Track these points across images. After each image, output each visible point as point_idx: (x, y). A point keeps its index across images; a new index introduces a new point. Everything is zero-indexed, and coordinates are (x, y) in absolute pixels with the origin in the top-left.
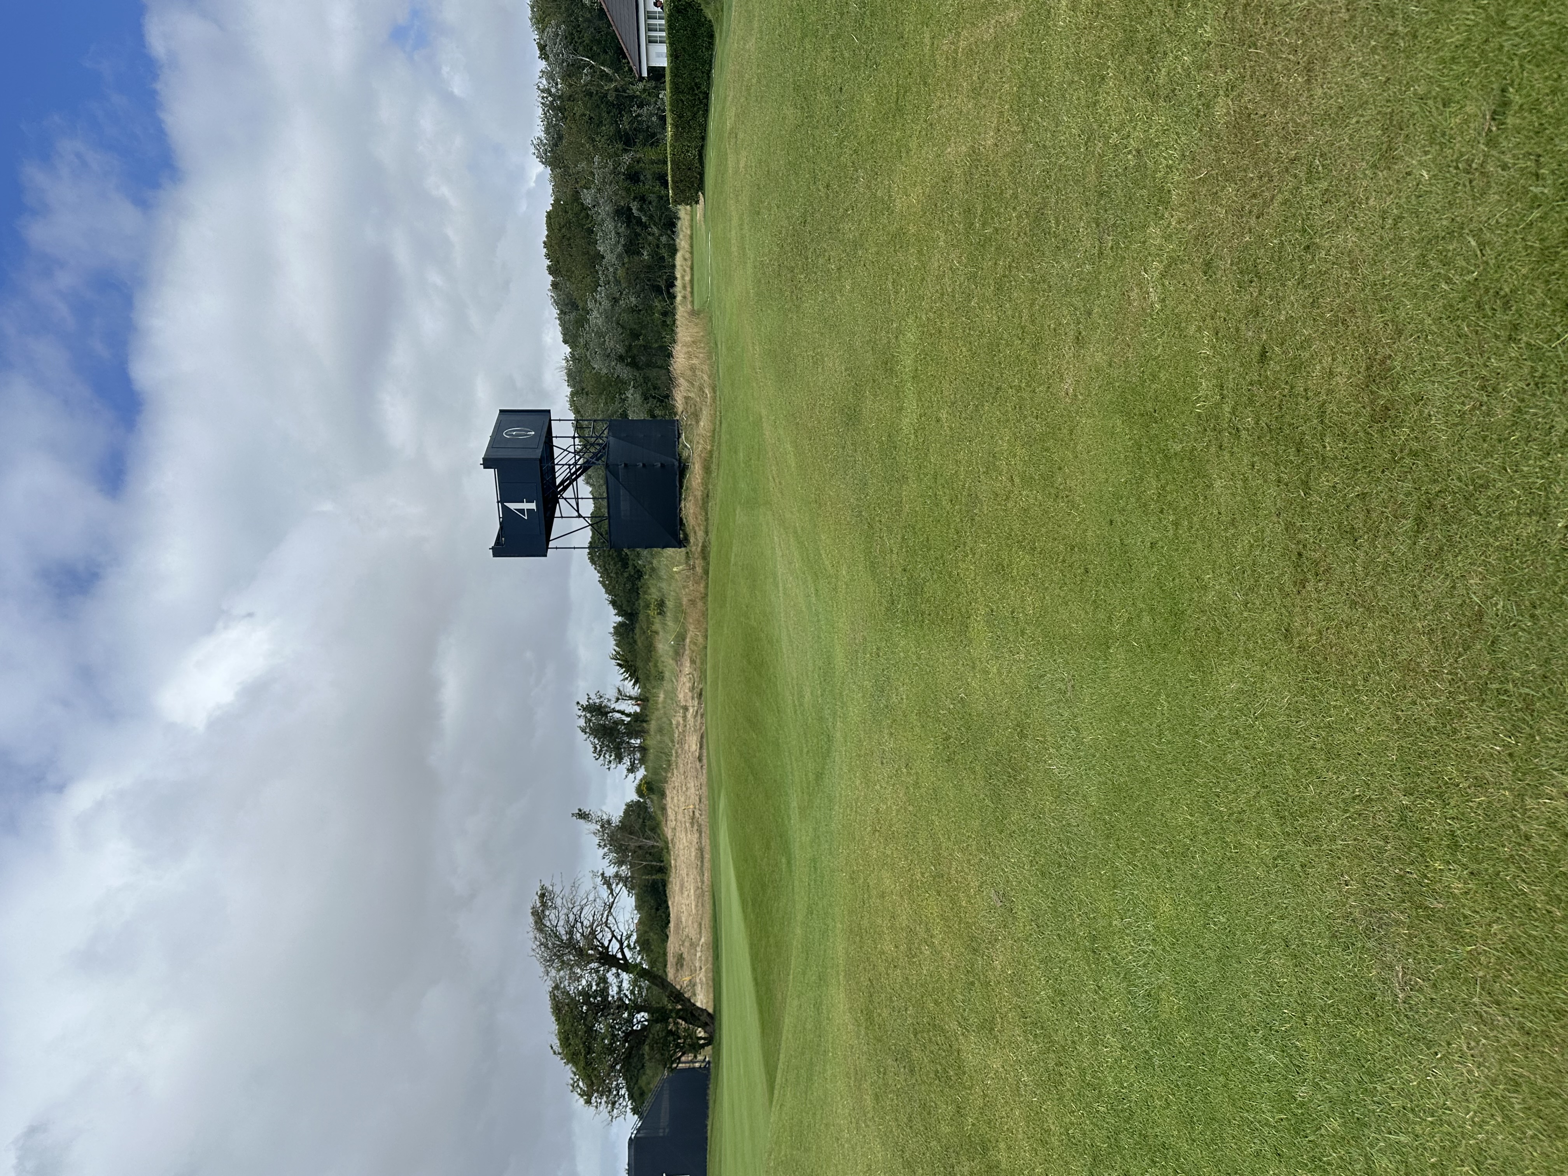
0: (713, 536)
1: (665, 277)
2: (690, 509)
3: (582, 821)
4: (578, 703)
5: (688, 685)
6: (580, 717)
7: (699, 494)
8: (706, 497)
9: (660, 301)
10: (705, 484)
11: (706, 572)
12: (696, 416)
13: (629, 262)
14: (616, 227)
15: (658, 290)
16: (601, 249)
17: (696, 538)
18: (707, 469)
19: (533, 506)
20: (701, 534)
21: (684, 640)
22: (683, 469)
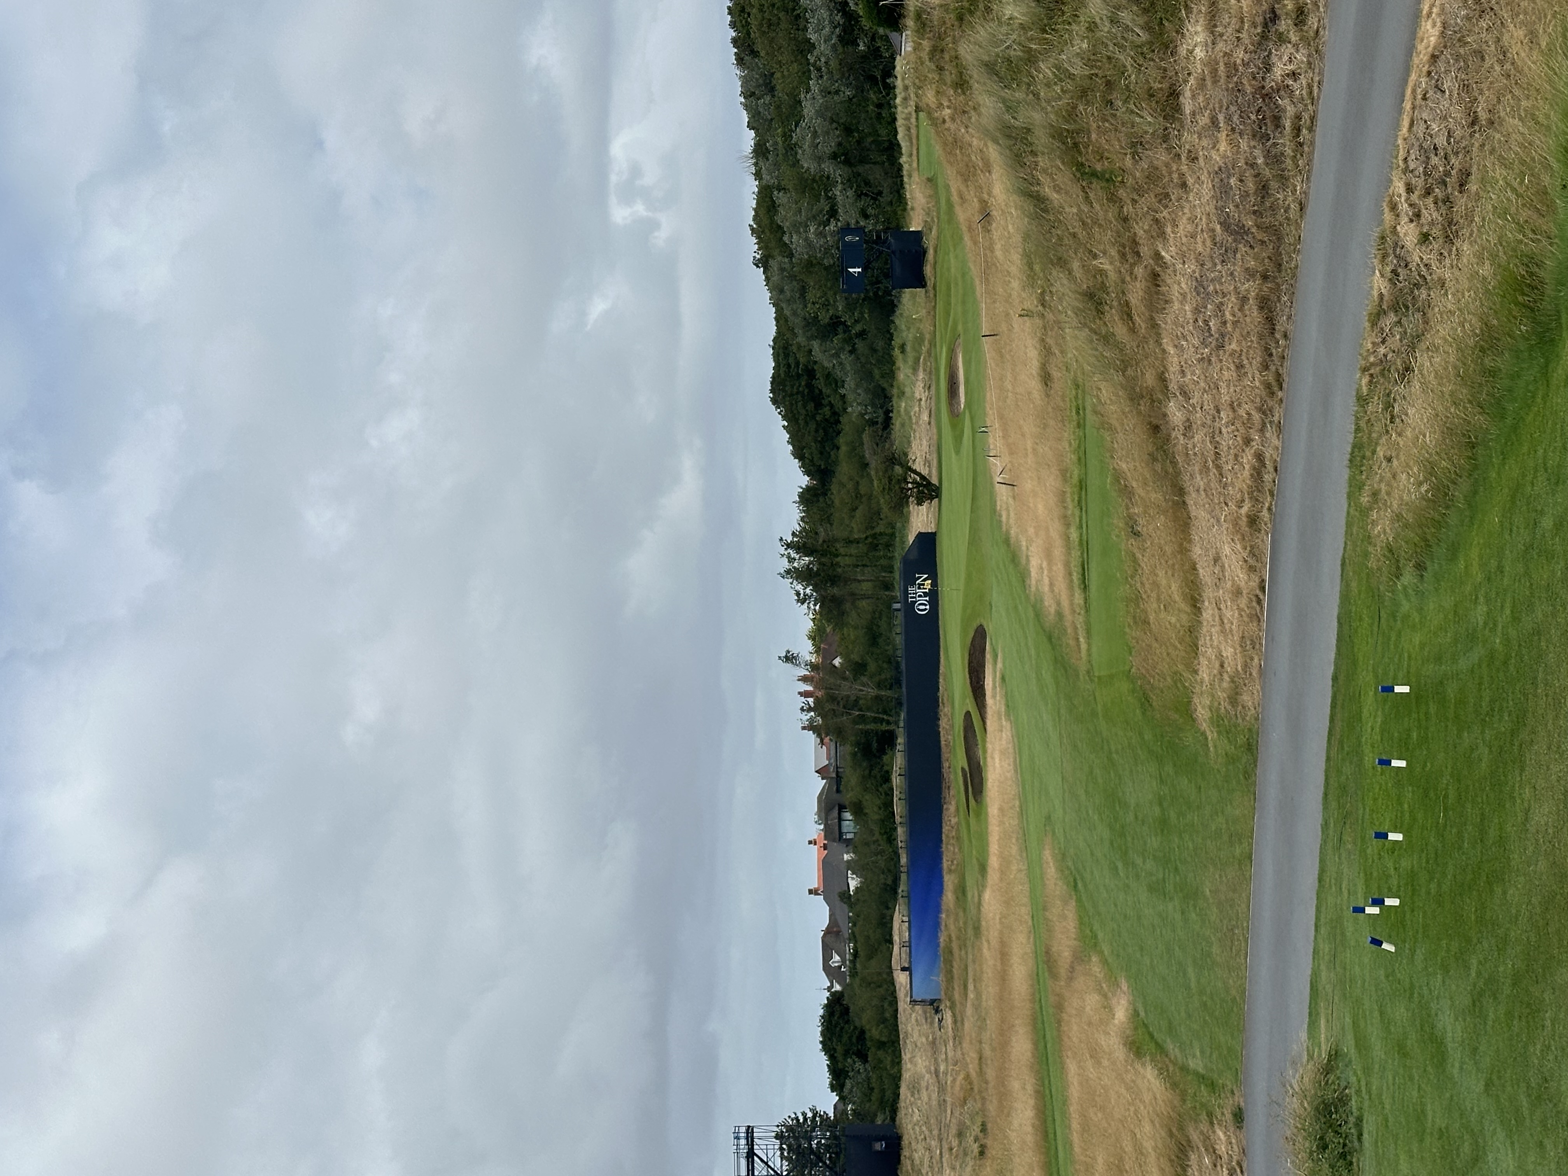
0: (938, 279)
1: (881, 67)
2: (928, 270)
3: (789, 665)
4: (781, 539)
5: (922, 385)
6: (783, 555)
7: (932, 262)
8: (935, 263)
9: (875, 93)
10: (935, 257)
11: (935, 296)
12: (931, 229)
13: (844, 52)
14: (831, 15)
15: (872, 79)
16: (813, 37)
17: (930, 284)
18: (935, 251)
19: (860, 270)
20: (933, 279)
21: (919, 361)
22: (924, 252)
